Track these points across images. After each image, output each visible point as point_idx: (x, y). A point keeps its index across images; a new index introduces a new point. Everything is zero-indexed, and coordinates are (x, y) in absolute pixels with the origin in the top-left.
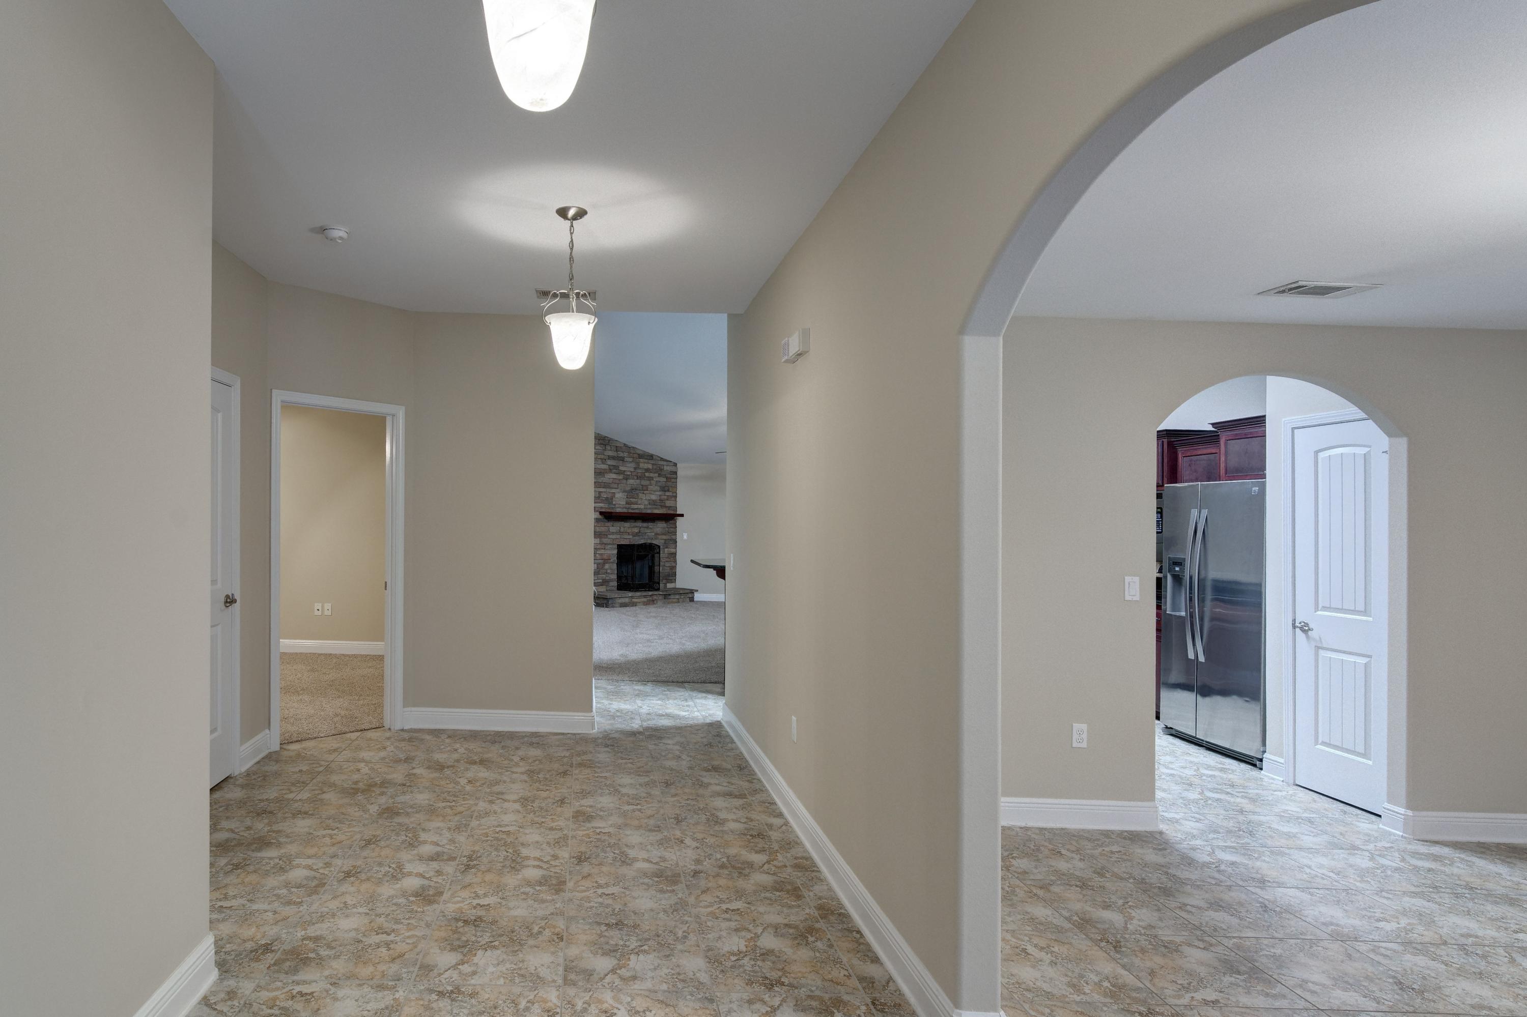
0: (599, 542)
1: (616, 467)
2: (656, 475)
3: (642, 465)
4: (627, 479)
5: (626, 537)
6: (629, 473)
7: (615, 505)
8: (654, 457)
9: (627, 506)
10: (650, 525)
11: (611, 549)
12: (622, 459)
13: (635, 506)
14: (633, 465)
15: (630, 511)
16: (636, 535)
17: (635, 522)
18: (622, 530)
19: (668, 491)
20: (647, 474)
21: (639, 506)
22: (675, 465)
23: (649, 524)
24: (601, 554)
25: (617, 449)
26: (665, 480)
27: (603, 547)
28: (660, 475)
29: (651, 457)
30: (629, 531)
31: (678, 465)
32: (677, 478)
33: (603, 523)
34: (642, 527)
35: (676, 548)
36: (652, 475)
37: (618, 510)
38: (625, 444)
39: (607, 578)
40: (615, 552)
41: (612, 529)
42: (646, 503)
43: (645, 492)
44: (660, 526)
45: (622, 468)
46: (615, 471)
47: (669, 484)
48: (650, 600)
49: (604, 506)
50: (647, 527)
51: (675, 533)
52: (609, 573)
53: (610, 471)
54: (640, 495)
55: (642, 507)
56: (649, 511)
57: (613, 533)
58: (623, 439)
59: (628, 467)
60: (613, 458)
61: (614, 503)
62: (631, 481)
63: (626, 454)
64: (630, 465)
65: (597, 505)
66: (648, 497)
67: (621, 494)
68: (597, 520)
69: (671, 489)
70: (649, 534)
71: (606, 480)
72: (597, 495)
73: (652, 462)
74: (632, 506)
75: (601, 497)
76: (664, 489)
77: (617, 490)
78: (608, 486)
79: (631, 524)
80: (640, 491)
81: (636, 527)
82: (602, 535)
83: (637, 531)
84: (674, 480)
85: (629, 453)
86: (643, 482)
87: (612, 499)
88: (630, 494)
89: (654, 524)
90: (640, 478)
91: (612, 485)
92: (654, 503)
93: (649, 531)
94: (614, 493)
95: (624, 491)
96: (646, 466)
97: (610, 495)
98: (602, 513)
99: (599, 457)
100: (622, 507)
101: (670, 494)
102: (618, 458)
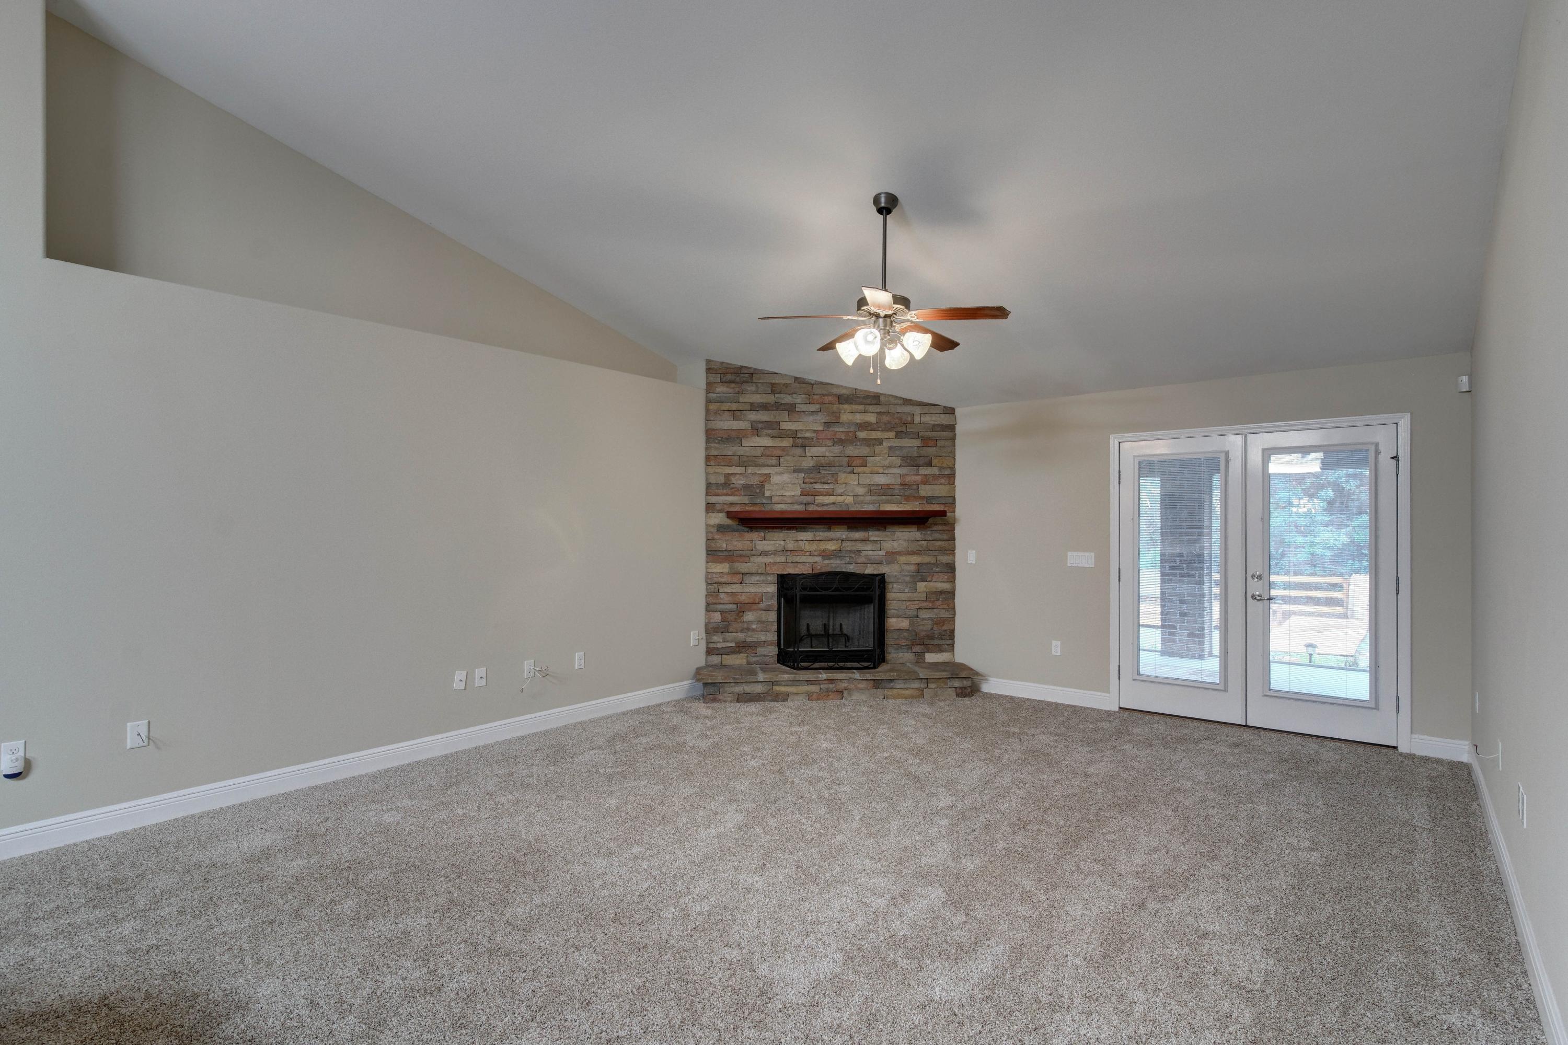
0: (726, 570)
1: (770, 425)
2: (892, 434)
3: (844, 418)
4: (803, 447)
5: (800, 559)
6: (808, 435)
7: (771, 497)
8: (882, 398)
9: (806, 499)
10: (874, 535)
11: (764, 583)
13: (831, 499)
14: (822, 418)
15: (811, 508)
16: (837, 554)
17: (829, 529)
18: (791, 545)
19: (929, 464)
20: (862, 435)
21: (840, 499)
22: (951, 411)
23: (871, 533)
24: (733, 594)
25: (774, 389)
26: (917, 443)
27: (737, 579)
28: (899, 435)
30: (814, 547)
31: (958, 412)
32: (953, 439)
33: (736, 534)
35: (952, 580)
36: (875, 435)
37: (778, 508)
38: (796, 379)
39: (749, 640)
40: (772, 589)
41: (762, 545)
42: (861, 491)
43: (856, 470)
45: (787, 426)
46: (770, 431)
47: (931, 451)
48: (828, 691)
49: (739, 502)
50: (865, 540)
51: (952, 551)
52: (754, 631)
53: (756, 429)
54: (842, 477)
55: (850, 499)
56: (871, 508)
57: (764, 553)
59: (807, 424)
60: (764, 407)
61: (767, 494)
62: (814, 451)
63: (799, 399)
64: (811, 418)
65: (713, 499)
66: (865, 480)
67: (786, 477)
68: (721, 528)
69: (935, 462)
70: (870, 553)
71: (740, 450)
72: (721, 480)
73: (879, 409)
74: (820, 499)
75: (726, 484)
76: (913, 462)
77: (776, 469)
78: (743, 461)
79: (817, 534)
80: (841, 469)
81: (832, 540)
82: (729, 557)
83: (833, 548)
84: (948, 443)
85: (810, 394)
86: (851, 451)
87: (762, 486)
88: (811, 475)
89: (884, 533)
90: (841, 442)
91: (762, 461)
92: (886, 490)
93: (869, 547)
94: (768, 475)
95: (795, 471)
96: (859, 418)
97: (754, 480)
98: (730, 515)
99: (726, 406)
100: (789, 502)
101: (935, 471)
102: (778, 407)
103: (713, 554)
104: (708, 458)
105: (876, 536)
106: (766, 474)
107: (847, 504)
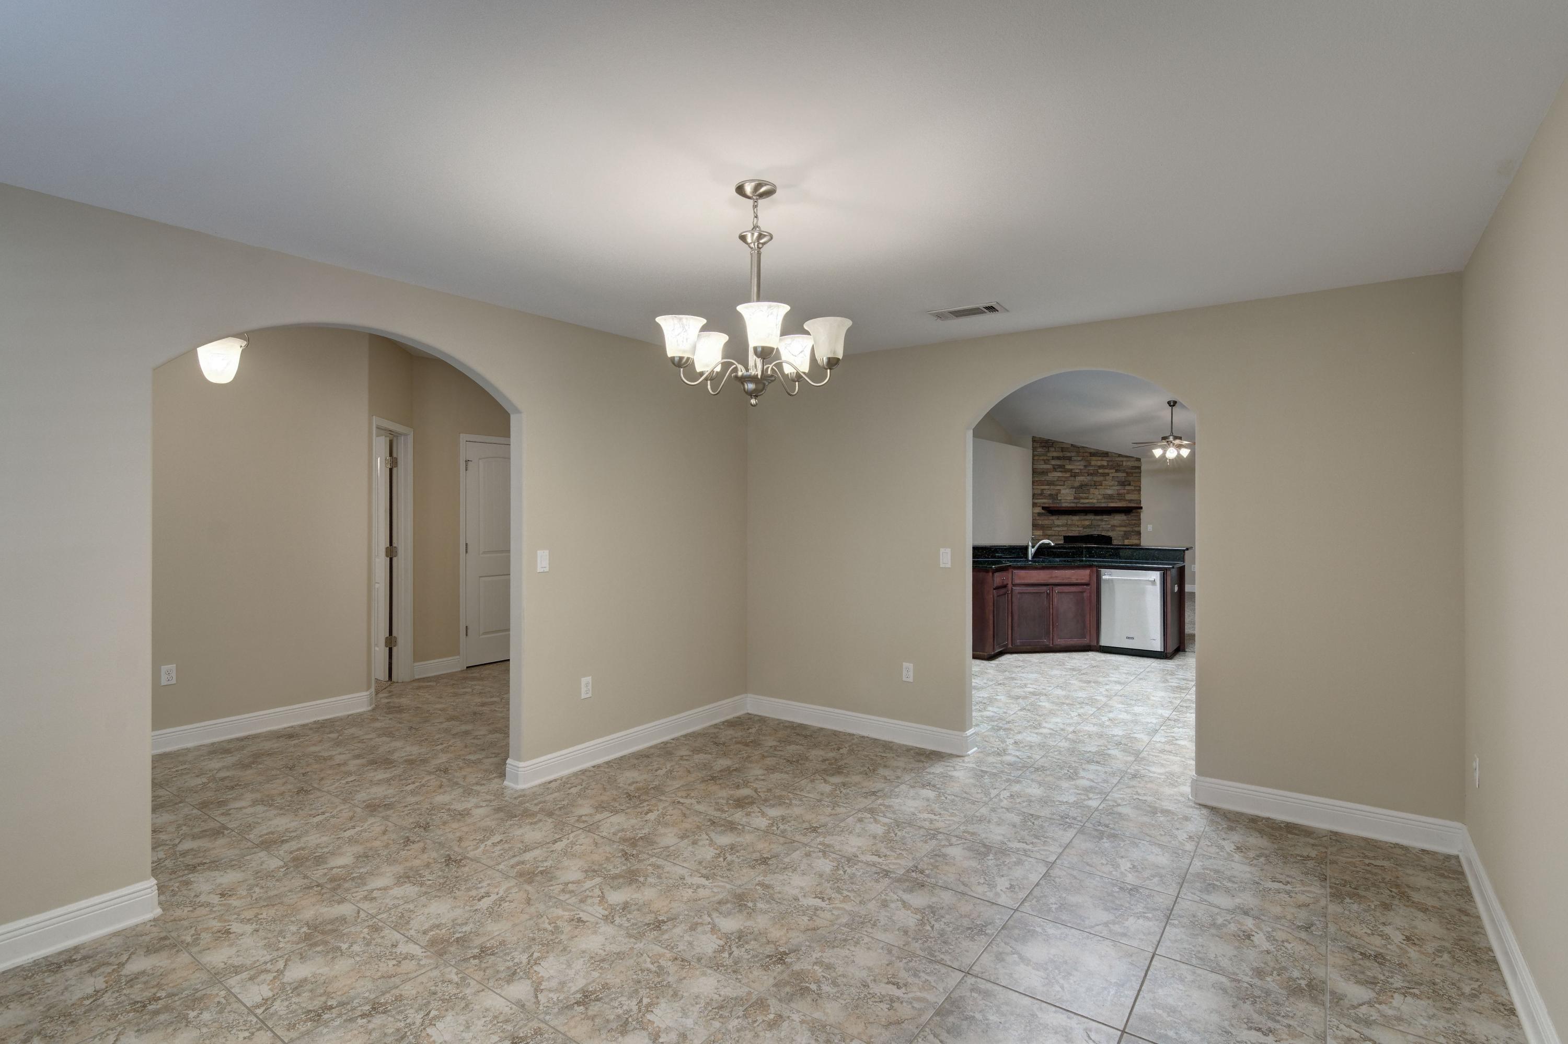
1: (1061, 466)
2: (1113, 471)
3: (1093, 463)
4: (1075, 477)
5: (1074, 529)
6: (1077, 471)
7: (1061, 500)
8: (1110, 454)
9: (1076, 501)
10: (1105, 518)
12: (1070, 459)
13: (1087, 501)
14: (1083, 463)
15: (1079, 505)
16: (1087, 527)
17: (1086, 515)
18: (1069, 522)
19: (1130, 484)
20: (1101, 471)
21: (1091, 501)
22: (1139, 460)
25: (1063, 450)
26: (1124, 475)
28: (1117, 471)
29: (1106, 454)
30: (1079, 523)
31: (1142, 460)
32: (1140, 474)
33: (1046, 517)
34: (1094, 520)
36: (1106, 471)
37: (1064, 505)
38: (1072, 445)
40: (1062, 542)
41: (1057, 522)
42: (1100, 497)
43: (1098, 487)
44: (1118, 519)
45: (1068, 466)
46: (1061, 469)
47: (1130, 478)
49: (1046, 502)
50: (1102, 520)
51: (1139, 525)
53: (1055, 469)
54: (1092, 490)
55: (1095, 501)
56: (1103, 505)
57: (1058, 526)
58: (1069, 441)
59: (1077, 466)
60: (1058, 458)
61: (1059, 498)
62: (1080, 478)
63: (1073, 454)
64: (1078, 464)
65: (1036, 501)
66: (1102, 492)
67: (1067, 491)
68: (1039, 514)
69: (1132, 483)
70: (1104, 526)
71: (1047, 478)
72: (1039, 492)
73: (1108, 459)
74: (1082, 501)
75: (1041, 494)
76: (1123, 484)
77: (1063, 487)
78: (1050, 483)
79: (1081, 517)
80: (1091, 486)
81: (1088, 520)
82: (1042, 527)
83: (1088, 523)
84: (1138, 475)
85: (1078, 452)
86: (1095, 478)
87: (1057, 495)
88: (1078, 490)
89: (1111, 516)
90: (1091, 474)
91: (1057, 483)
92: (1110, 497)
93: (1104, 523)
94: (1060, 490)
95: (1072, 488)
96: (1099, 463)
97: (1054, 492)
98: (1043, 508)
99: (1042, 458)
100: (1069, 502)
101: (1133, 488)
102: (1064, 458)
103: (1035, 526)
104: (1033, 482)
105: (1107, 518)
106: (1058, 489)
107: (1094, 503)
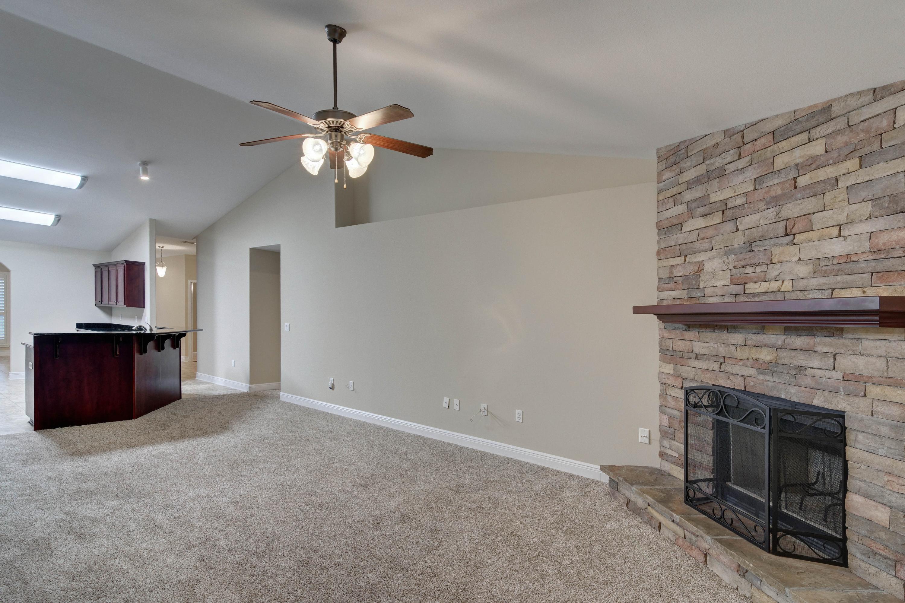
0: (672, 372)
1: (703, 200)
2: (852, 164)
3: (781, 161)
4: (734, 219)
6: (738, 201)
7: (705, 289)
8: (836, 106)
10: (823, 343)
13: (764, 287)
14: (753, 172)
16: (773, 368)
17: (762, 330)
20: (805, 179)
21: (774, 286)
23: (818, 339)
25: (706, 155)
27: (680, 383)
28: (867, 160)
30: (746, 354)
33: (678, 333)
36: (828, 172)
41: (699, 347)
42: (803, 270)
43: (797, 238)
45: (717, 197)
46: (702, 209)
49: (679, 297)
50: (809, 350)
53: (691, 210)
54: (778, 252)
55: (787, 286)
57: (699, 356)
60: (698, 181)
61: (702, 285)
62: (747, 221)
64: (741, 178)
65: (663, 295)
66: (810, 252)
67: (718, 263)
68: (667, 326)
70: (819, 372)
71: (681, 238)
72: (668, 273)
73: (830, 127)
74: (751, 288)
75: (671, 278)
77: (709, 254)
78: (683, 249)
79: (750, 336)
80: (777, 240)
81: (765, 346)
82: (676, 357)
83: (768, 358)
85: (740, 145)
86: (790, 209)
87: (698, 276)
88: (741, 256)
89: (841, 341)
90: (777, 200)
91: (698, 246)
92: (844, 265)
93: (816, 363)
94: (703, 263)
95: (727, 254)
96: (800, 154)
97: (691, 270)
99: (670, 192)
100: (720, 294)
102: (709, 176)
103: (664, 355)
104: (659, 251)
105: (825, 345)
106: (698, 262)
107: (784, 292)
